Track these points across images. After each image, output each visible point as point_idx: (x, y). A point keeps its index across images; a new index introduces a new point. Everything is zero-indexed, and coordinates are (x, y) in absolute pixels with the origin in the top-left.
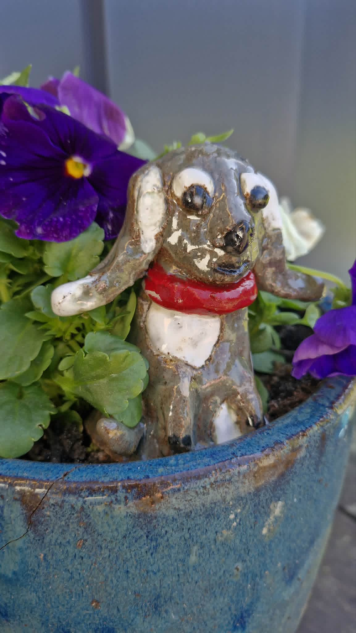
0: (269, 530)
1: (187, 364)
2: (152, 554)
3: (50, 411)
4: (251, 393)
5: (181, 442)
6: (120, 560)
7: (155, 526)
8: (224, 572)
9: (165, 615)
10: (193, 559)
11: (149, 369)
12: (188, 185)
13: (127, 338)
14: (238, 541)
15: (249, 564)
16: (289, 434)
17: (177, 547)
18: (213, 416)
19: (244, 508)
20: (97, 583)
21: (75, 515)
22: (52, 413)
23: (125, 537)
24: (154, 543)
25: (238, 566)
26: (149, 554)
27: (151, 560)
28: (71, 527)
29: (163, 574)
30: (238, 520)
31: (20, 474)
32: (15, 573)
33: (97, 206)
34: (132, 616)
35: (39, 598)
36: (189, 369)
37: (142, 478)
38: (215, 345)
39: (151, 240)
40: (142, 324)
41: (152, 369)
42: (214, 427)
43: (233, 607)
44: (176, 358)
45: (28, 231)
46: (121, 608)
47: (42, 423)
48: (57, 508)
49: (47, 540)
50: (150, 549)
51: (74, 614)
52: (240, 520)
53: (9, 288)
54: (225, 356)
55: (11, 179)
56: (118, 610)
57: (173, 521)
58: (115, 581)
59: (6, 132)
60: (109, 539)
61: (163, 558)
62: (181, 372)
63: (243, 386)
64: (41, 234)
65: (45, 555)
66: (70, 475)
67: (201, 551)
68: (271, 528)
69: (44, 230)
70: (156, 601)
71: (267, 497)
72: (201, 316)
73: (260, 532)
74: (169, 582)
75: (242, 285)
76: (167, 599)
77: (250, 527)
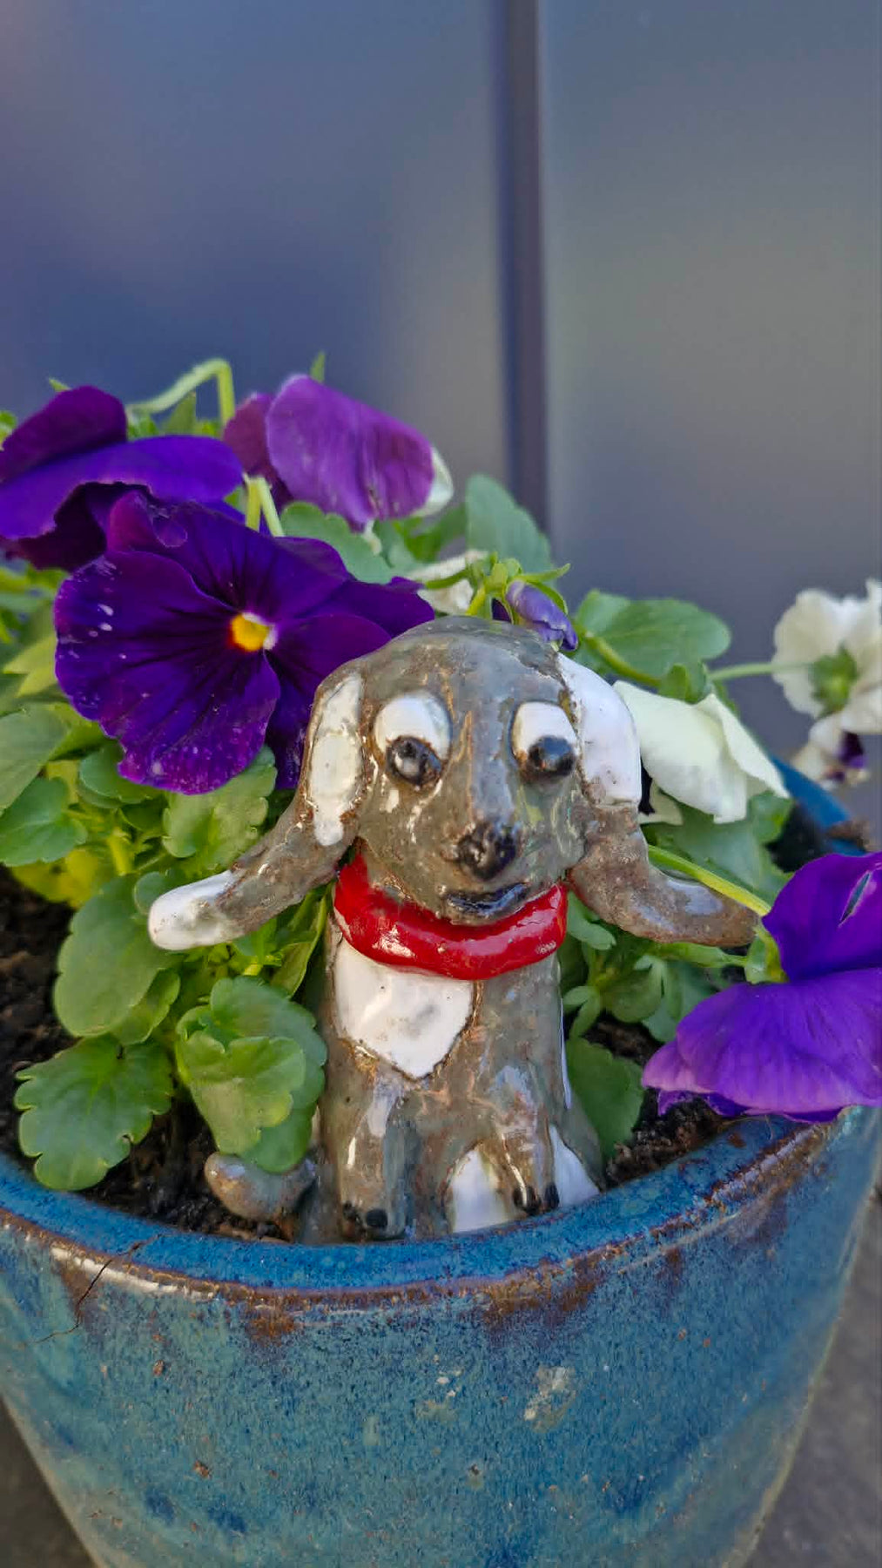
0: (540, 1415)
1: (395, 1069)
2: (287, 1413)
3: (152, 1108)
4: (527, 1141)
5: (364, 1220)
6: (231, 1411)
7: (285, 1369)
8: (444, 1471)
9: (330, 1518)
10: (370, 1437)
11: (327, 1062)
12: (393, 736)
13: (295, 995)
14: (465, 1425)
15: (503, 1468)
16: (581, 1244)
17: (333, 1410)
18: (448, 1172)
19: (469, 1370)
20: (199, 1437)
21: (146, 1321)
22: (156, 1113)
23: (233, 1374)
24: (287, 1397)
25: (475, 1465)
26: (282, 1412)
27: (289, 1424)
28: (141, 1337)
29: (315, 1450)
30: (459, 1389)
31: (65, 1230)
32: (69, 1383)
33: (266, 725)
34: (269, 1506)
35: (112, 1433)
36: (396, 1080)
37: (259, 1284)
38: (460, 1034)
39: (333, 824)
40: (327, 969)
41: (332, 1065)
42: (451, 1193)
43: (479, 1536)
44: (374, 1052)
45: (138, 767)
46: (247, 1487)
47: (130, 1134)
48: (117, 1303)
49: (109, 1346)
50: (282, 1404)
51: (169, 1476)
52: (464, 1388)
53: (127, 848)
54: (480, 1059)
55: (124, 657)
56: (243, 1489)
57: (318, 1367)
58: (228, 1442)
59: (111, 570)
60: (206, 1372)
61: (309, 1424)
62: (378, 1083)
63: (513, 1123)
64: (158, 776)
65: (109, 1369)
66: (143, 1251)
67: (386, 1428)
68: (547, 1411)
69: (165, 769)
70: (309, 1492)
71: (525, 1356)
72: (427, 980)
73: (520, 1417)
74: (330, 1467)
75: (519, 922)
76: (330, 1493)
77: (490, 1404)
